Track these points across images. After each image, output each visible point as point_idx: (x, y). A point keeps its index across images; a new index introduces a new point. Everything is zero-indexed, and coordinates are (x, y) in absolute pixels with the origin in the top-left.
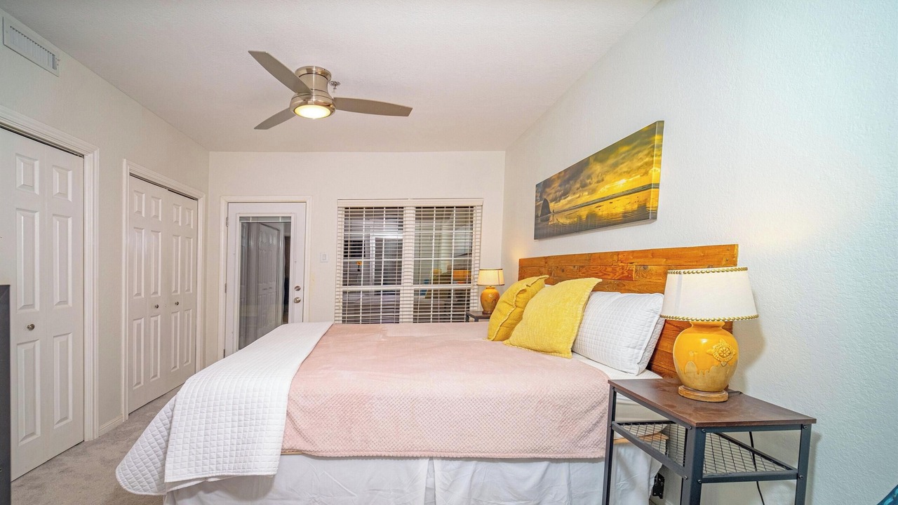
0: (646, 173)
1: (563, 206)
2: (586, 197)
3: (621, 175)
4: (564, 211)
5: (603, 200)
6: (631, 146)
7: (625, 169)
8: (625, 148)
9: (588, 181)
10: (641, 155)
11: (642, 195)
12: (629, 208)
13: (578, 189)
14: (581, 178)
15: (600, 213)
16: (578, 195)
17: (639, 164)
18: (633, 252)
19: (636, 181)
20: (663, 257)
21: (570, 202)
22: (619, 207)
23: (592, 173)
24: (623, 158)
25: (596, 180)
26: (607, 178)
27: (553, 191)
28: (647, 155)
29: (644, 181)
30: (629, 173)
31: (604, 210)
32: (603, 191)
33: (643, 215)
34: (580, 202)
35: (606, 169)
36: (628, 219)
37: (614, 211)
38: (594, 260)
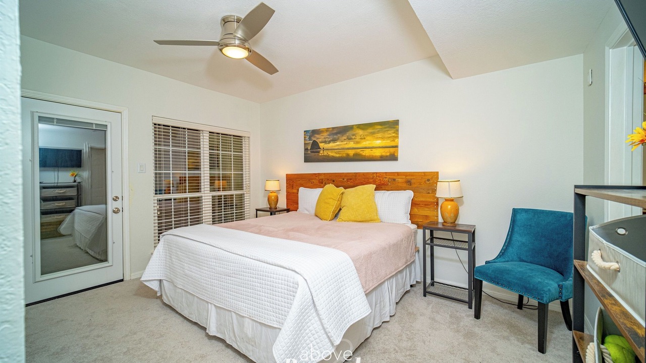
0: (394, 141)
1: (332, 147)
2: (351, 144)
3: (377, 138)
4: (334, 149)
5: (366, 148)
6: (383, 127)
7: (380, 136)
8: (379, 127)
9: (353, 137)
10: (389, 132)
11: (392, 150)
12: (384, 154)
13: (345, 140)
14: (347, 135)
15: (364, 154)
16: (345, 143)
17: (389, 136)
18: (386, 173)
19: (387, 143)
20: (405, 176)
21: (338, 145)
22: (378, 153)
23: (357, 134)
24: (378, 131)
25: (359, 138)
26: (368, 138)
27: (323, 137)
28: (394, 133)
29: (393, 144)
30: (383, 138)
31: (367, 153)
32: (365, 144)
33: (393, 158)
34: (347, 146)
35: (366, 133)
36: (382, 159)
37: (374, 155)
38: (359, 176)
